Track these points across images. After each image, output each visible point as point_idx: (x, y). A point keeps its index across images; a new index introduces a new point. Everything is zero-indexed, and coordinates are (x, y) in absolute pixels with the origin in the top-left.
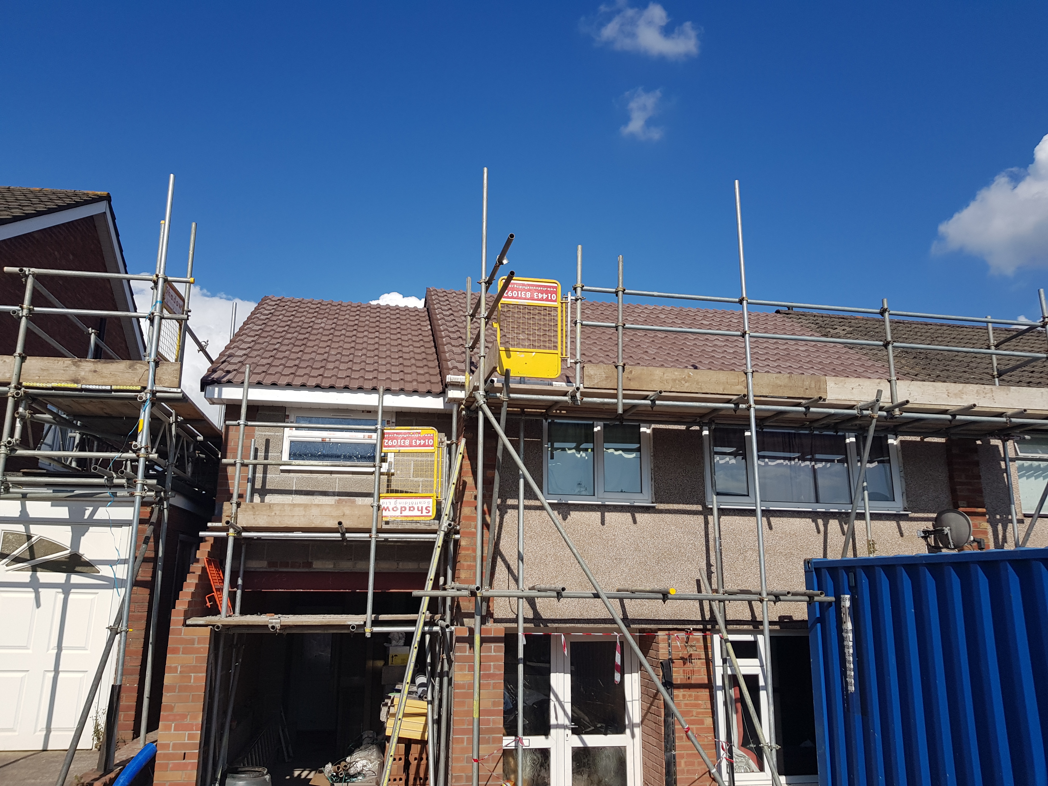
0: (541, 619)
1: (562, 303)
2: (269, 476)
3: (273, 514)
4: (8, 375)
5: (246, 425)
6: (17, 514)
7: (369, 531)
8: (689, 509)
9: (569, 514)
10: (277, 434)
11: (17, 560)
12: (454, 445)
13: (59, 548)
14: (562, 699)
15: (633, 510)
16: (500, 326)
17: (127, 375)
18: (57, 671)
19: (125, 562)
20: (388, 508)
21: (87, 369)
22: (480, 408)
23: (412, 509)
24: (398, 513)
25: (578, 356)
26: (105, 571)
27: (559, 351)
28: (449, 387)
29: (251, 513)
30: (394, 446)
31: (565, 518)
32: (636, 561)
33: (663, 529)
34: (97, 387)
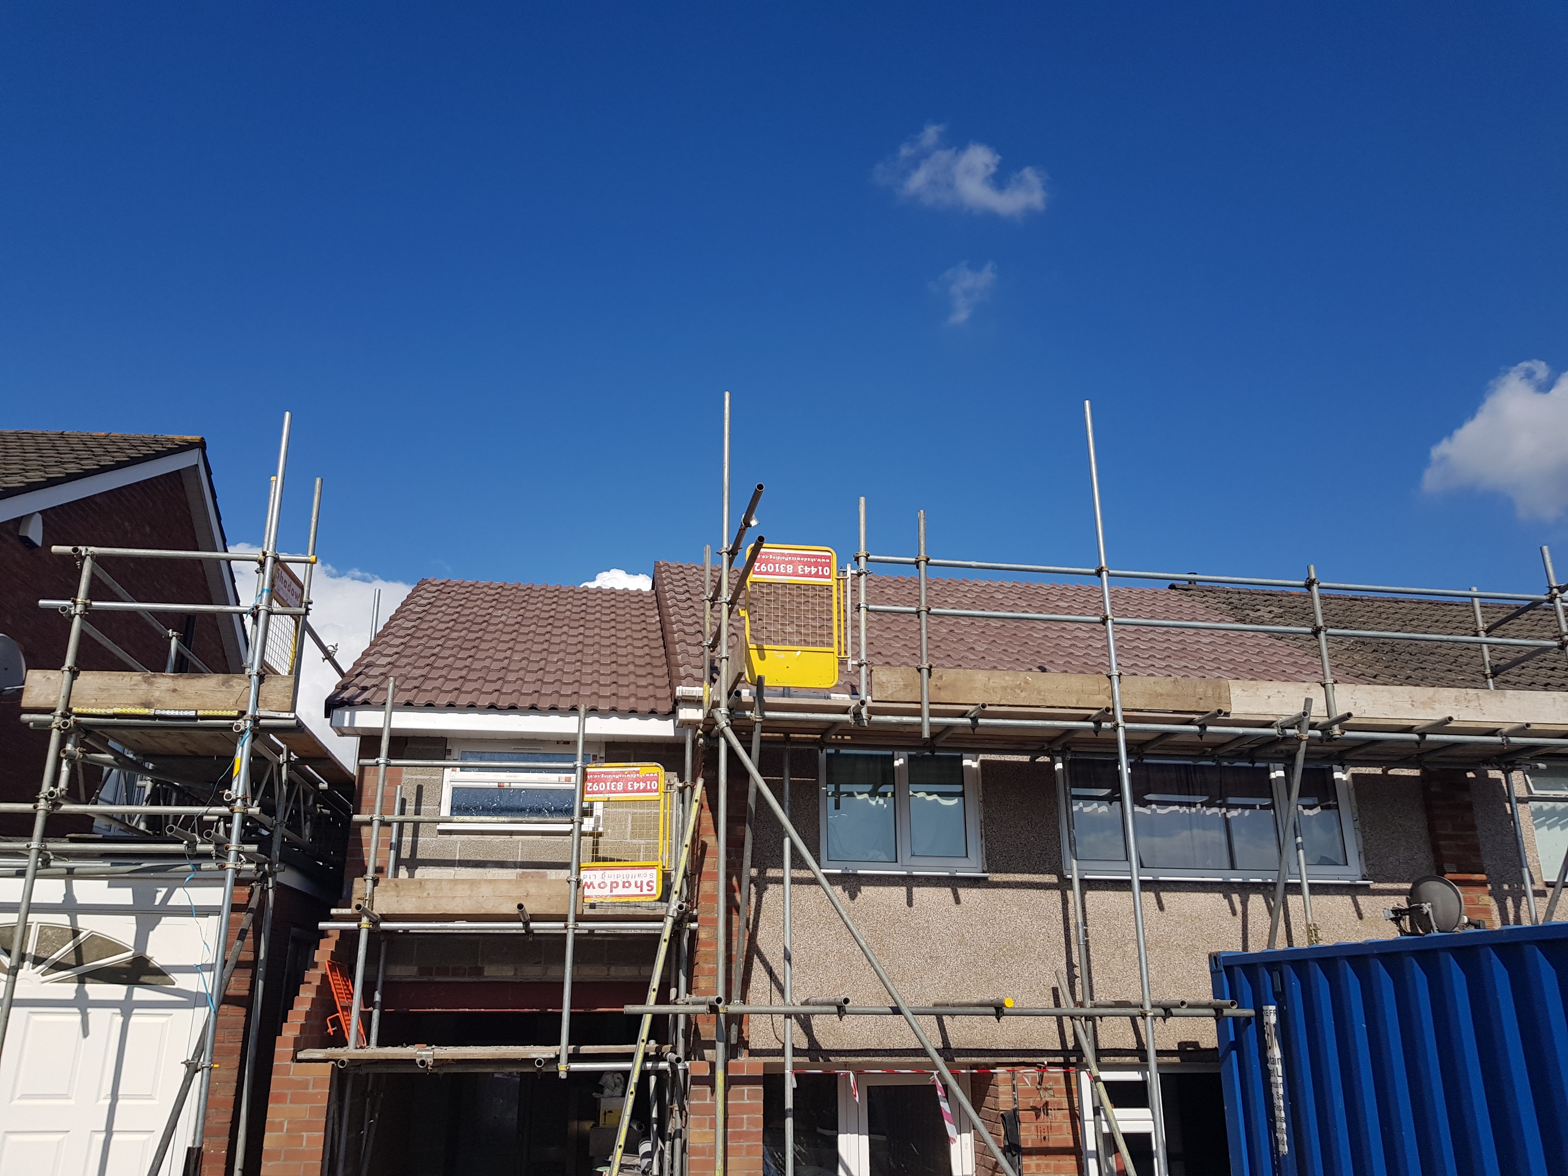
0: (820, 1049)
1: (838, 580)
2: (421, 839)
3: (425, 894)
4: (52, 698)
5: (387, 765)
6: (59, 899)
7: (565, 917)
8: (1038, 881)
9: (861, 891)
10: (433, 777)
11: (58, 966)
12: (689, 788)
13: (118, 948)
14: (856, 1175)
15: (954, 882)
16: (749, 615)
17: (219, 694)
20: (591, 883)
21: (164, 687)
22: (722, 733)
23: (627, 885)
24: (606, 891)
25: (863, 656)
26: (183, 981)
27: (835, 649)
28: (681, 704)
29: (394, 893)
30: (601, 793)
31: (853, 897)
32: (962, 960)
33: (1000, 911)
34: (177, 713)
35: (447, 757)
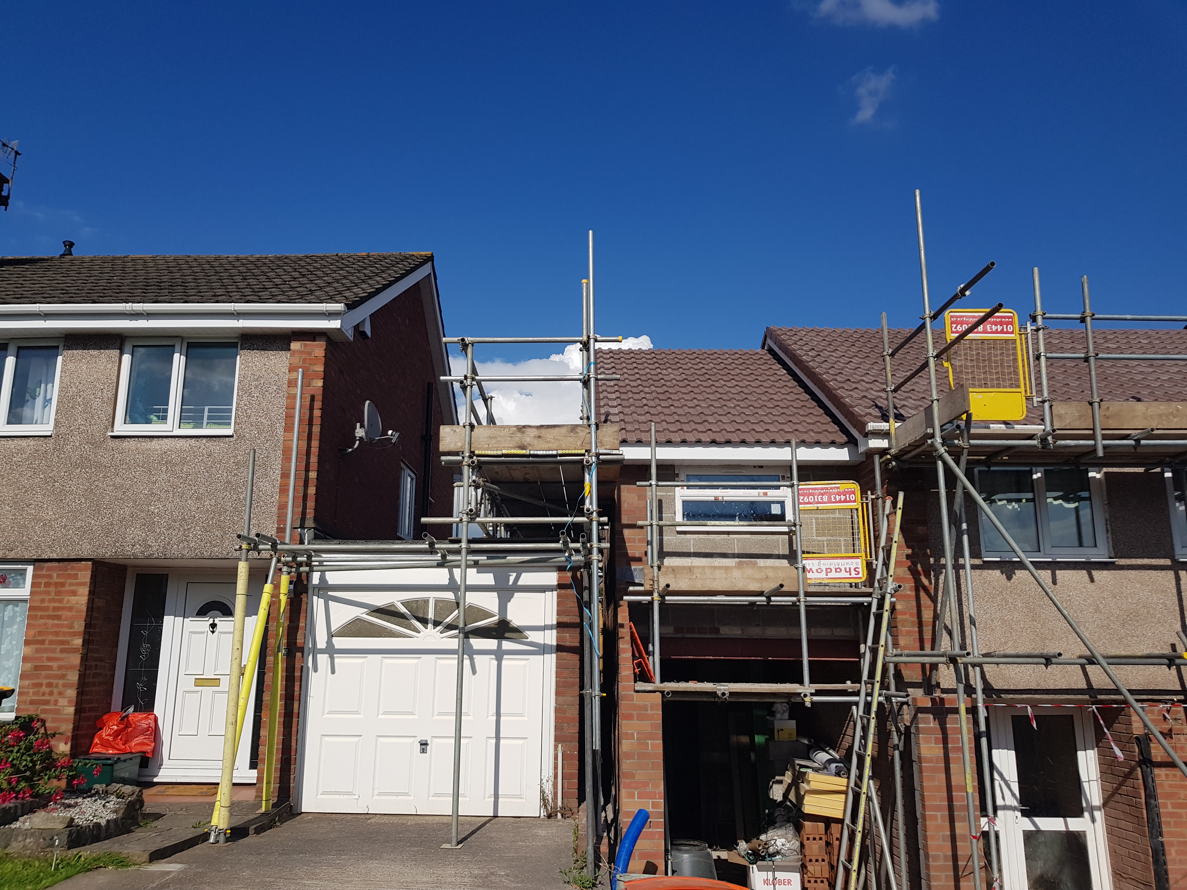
0: (993, 689)
1: (1020, 334)
2: (665, 538)
3: (694, 577)
4: (459, 445)
5: (657, 486)
6: (446, 582)
7: (796, 594)
8: (1155, 564)
9: (1014, 573)
10: (668, 494)
11: (450, 627)
12: (880, 500)
13: (488, 615)
14: (1007, 778)
15: (1089, 566)
16: (952, 365)
17: (569, 439)
18: (498, 737)
19: (551, 627)
20: (811, 569)
21: (532, 435)
22: (941, 457)
23: (838, 570)
24: (823, 575)
25: (1046, 394)
26: (534, 637)
27: (1022, 389)
28: (869, 436)
29: (672, 576)
30: (811, 503)
31: (1009, 578)
32: (1098, 624)
33: (1126, 587)
34: (544, 453)
35: (676, 479)
